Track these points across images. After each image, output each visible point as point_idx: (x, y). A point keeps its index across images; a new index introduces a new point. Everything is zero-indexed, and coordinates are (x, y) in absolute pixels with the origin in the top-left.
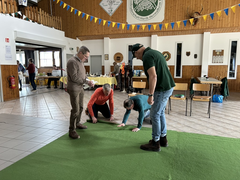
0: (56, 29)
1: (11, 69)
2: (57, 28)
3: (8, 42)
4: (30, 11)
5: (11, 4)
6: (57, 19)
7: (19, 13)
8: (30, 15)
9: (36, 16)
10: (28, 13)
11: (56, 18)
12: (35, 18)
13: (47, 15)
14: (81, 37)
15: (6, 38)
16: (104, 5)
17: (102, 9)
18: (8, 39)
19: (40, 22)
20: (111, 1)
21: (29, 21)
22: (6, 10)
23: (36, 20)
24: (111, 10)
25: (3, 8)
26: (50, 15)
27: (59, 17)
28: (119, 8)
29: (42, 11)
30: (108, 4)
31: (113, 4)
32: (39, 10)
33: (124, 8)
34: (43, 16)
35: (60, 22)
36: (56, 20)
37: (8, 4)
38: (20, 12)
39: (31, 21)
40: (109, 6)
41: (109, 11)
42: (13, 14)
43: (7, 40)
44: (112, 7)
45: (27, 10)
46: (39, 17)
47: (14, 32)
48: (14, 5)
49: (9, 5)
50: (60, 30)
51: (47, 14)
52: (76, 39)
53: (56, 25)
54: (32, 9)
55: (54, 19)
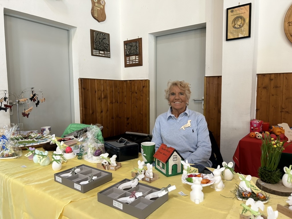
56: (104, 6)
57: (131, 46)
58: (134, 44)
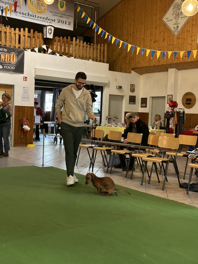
0: (97, 61)
1: (25, 111)
2: (99, 59)
3: (25, 80)
4: (60, 42)
5: (36, 38)
6: (99, 47)
7: (44, 47)
8: (59, 47)
9: (67, 48)
10: (57, 45)
11: (97, 46)
12: (66, 49)
13: (83, 45)
14: (137, 69)
15: (24, 77)
16: (168, 19)
17: (165, 25)
18: (27, 77)
19: (72, 54)
20: (177, 14)
21: (56, 55)
22: (29, 46)
23: (67, 52)
24: (178, 27)
25: (26, 44)
26: (89, 43)
27: (102, 45)
28: (188, 23)
29: (76, 40)
30: (174, 18)
31: (180, 16)
32: (72, 40)
33: (194, 21)
34: (78, 46)
35: (104, 50)
36: (97, 49)
37: (32, 38)
38: (45, 45)
39: (58, 55)
40: (174, 21)
41: (175, 28)
42: (36, 49)
43: (25, 79)
44: (178, 23)
45: (56, 41)
46: (71, 49)
47: (34, 69)
48: (39, 38)
49: (34, 38)
50: (104, 62)
51: (83, 43)
52: (131, 73)
53: (97, 57)
54: (62, 40)
55: (94, 48)
56: (134, 87)
57: (143, 100)
58: (144, 100)
